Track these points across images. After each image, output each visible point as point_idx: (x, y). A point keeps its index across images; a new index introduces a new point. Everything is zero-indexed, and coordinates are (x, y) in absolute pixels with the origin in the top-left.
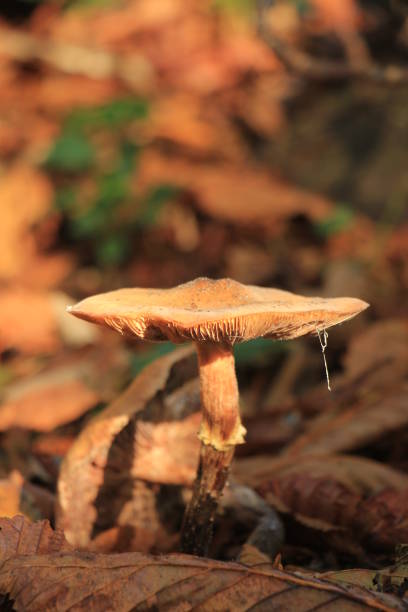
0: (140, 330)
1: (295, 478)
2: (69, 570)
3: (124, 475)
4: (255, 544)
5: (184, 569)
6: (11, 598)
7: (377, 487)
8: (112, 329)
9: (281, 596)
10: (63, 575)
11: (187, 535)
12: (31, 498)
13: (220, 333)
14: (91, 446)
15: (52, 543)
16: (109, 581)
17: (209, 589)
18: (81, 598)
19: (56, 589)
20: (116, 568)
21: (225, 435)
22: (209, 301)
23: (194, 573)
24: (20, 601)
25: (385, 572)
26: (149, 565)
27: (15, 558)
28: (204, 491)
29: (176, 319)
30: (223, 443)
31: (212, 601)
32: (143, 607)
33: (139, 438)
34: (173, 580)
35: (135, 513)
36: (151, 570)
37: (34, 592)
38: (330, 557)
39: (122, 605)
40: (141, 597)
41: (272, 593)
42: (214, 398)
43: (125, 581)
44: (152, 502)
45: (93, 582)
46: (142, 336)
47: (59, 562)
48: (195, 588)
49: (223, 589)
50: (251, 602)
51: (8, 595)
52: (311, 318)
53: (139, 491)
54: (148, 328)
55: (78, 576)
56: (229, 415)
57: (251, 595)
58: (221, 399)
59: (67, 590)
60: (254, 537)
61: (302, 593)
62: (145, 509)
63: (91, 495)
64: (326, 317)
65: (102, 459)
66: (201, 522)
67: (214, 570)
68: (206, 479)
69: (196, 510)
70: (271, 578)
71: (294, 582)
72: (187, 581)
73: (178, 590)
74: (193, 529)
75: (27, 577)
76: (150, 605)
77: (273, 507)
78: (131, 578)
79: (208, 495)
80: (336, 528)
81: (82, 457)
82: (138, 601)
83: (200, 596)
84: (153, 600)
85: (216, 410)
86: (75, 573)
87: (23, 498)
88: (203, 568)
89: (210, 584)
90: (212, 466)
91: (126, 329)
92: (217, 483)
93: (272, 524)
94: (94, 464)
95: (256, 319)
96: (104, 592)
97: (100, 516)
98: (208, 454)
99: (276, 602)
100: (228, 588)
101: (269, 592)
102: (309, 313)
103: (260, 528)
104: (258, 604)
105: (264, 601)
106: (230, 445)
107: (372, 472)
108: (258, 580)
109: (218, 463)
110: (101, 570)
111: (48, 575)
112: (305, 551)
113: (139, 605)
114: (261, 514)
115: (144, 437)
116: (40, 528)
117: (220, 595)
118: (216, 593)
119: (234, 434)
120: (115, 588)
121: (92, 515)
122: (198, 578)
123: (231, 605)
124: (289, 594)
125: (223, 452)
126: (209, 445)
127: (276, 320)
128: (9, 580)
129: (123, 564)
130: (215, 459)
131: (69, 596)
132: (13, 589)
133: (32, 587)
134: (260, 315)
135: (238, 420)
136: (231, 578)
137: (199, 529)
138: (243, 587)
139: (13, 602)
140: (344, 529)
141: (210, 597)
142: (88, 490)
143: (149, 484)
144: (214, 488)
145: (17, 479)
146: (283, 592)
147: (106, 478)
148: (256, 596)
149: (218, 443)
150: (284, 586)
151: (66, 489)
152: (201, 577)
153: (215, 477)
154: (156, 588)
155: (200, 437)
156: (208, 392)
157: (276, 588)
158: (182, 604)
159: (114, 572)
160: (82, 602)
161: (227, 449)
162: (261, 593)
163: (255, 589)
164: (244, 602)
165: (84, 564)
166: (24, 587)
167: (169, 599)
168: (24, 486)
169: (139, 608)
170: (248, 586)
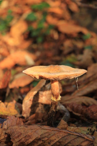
0: (38, 77)
1: (73, 103)
2: (22, 129)
3: (37, 102)
4: (64, 119)
5: (46, 130)
6: (10, 135)
7: (91, 104)
8: (32, 77)
9: (67, 136)
10: (21, 130)
11: (49, 119)
12: (17, 106)
13: (55, 79)
14: (29, 97)
15: (19, 122)
16: (30, 132)
17: (51, 135)
18: (24, 136)
19: (19, 134)
20: (32, 129)
21: (57, 98)
22: (53, 71)
23: (48, 131)
24: (12, 136)
25: (90, 128)
26: (39, 129)
27: (11, 126)
28: (52, 110)
29: (45, 76)
30: (56, 100)
31: (52, 137)
32: (37, 138)
33: (40, 95)
34: (44, 132)
35: (39, 110)
36: (40, 130)
37: (15, 134)
38: (80, 121)
39: (33, 138)
40: (37, 136)
41: (65, 136)
42: (54, 90)
43: (34, 132)
44: (43, 107)
45: (27, 132)
46: (38, 79)
47: (20, 127)
48: (48, 134)
49: (54, 135)
50: (60, 138)
51: (9, 134)
52: (74, 75)
53: (40, 105)
54: (39, 77)
55: (24, 131)
56: (57, 94)
57: (60, 136)
58: (56, 91)
59: (22, 134)
60: (63, 117)
61: (71, 136)
62: (42, 108)
63: (30, 106)
64: (77, 75)
65: (32, 99)
66: (51, 116)
67: (52, 130)
68: (52, 107)
69: (50, 113)
70: (65, 132)
71: (69, 133)
72: (47, 133)
73: (45, 135)
74: (50, 117)
75: (13, 131)
76: (39, 138)
77: (68, 110)
78: (35, 132)
79: (53, 111)
80: (81, 115)
81: (27, 100)
82: (36, 137)
83: (50, 136)
84: (40, 137)
85: (55, 93)
86: (23, 130)
87: (16, 106)
88: (50, 130)
89: (52, 134)
90: (54, 105)
91: (35, 77)
92: (55, 108)
93: (68, 114)
94: (30, 100)
95: (62, 76)
96: (29, 135)
97: (32, 110)
98: (53, 102)
99: (65, 138)
100: (55, 134)
101: (64, 135)
102: (74, 74)
103: (65, 115)
104: (62, 138)
105: (63, 137)
106: (57, 100)
107: (90, 100)
108: (62, 133)
109: (55, 104)
110: (29, 130)
111: (18, 130)
112: (75, 119)
113: (36, 138)
114: (65, 112)
115: (41, 94)
116: (17, 119)
117: (54, 136)
118: (53, 136)
119: (58, 98)
120: (32, 134)
121: (30, 110)
122: (49, 132)
123: (56, 138)
124: (68, 136)
125: (56, 102)
126: (53, 100)
127: (67, 76)
128: (10, 131)
129: (34, 128)
130: (54, 103)
131: (22, 135)
132: (10, 133)
133: (14, 133)
134: (63, 75)
135: (59, 95)
136: (56, 132)
137: (51, 117)
138: (59, 134)
139: (10, 136)
140: (83, 115)
141: (52, 136)
142: (29, 105)
143: (42, 104)
144: (54, 109)
145: (14, 102)
146: (67, 135)
147: (33, 103)
148: (61, 136)
149: (55, 100)
150: (67, 134)
151: (24, 106)
152: (50, 132)
153: (54, 107)
154: (40, 134)
155: (51, 98)
156: (53, 89)
157: (66, 135)
158: (46, 138)
159: (32, 130)
160: (25, 137)
161: (57, 101)
162: (62, 136)
163: (61, 135)
164: (59, 138)
165: (25, 128)
166: (13, 133)
167: (43, 137)
168: (16, 103)
169: (37, 139)
170: (60, 134)
